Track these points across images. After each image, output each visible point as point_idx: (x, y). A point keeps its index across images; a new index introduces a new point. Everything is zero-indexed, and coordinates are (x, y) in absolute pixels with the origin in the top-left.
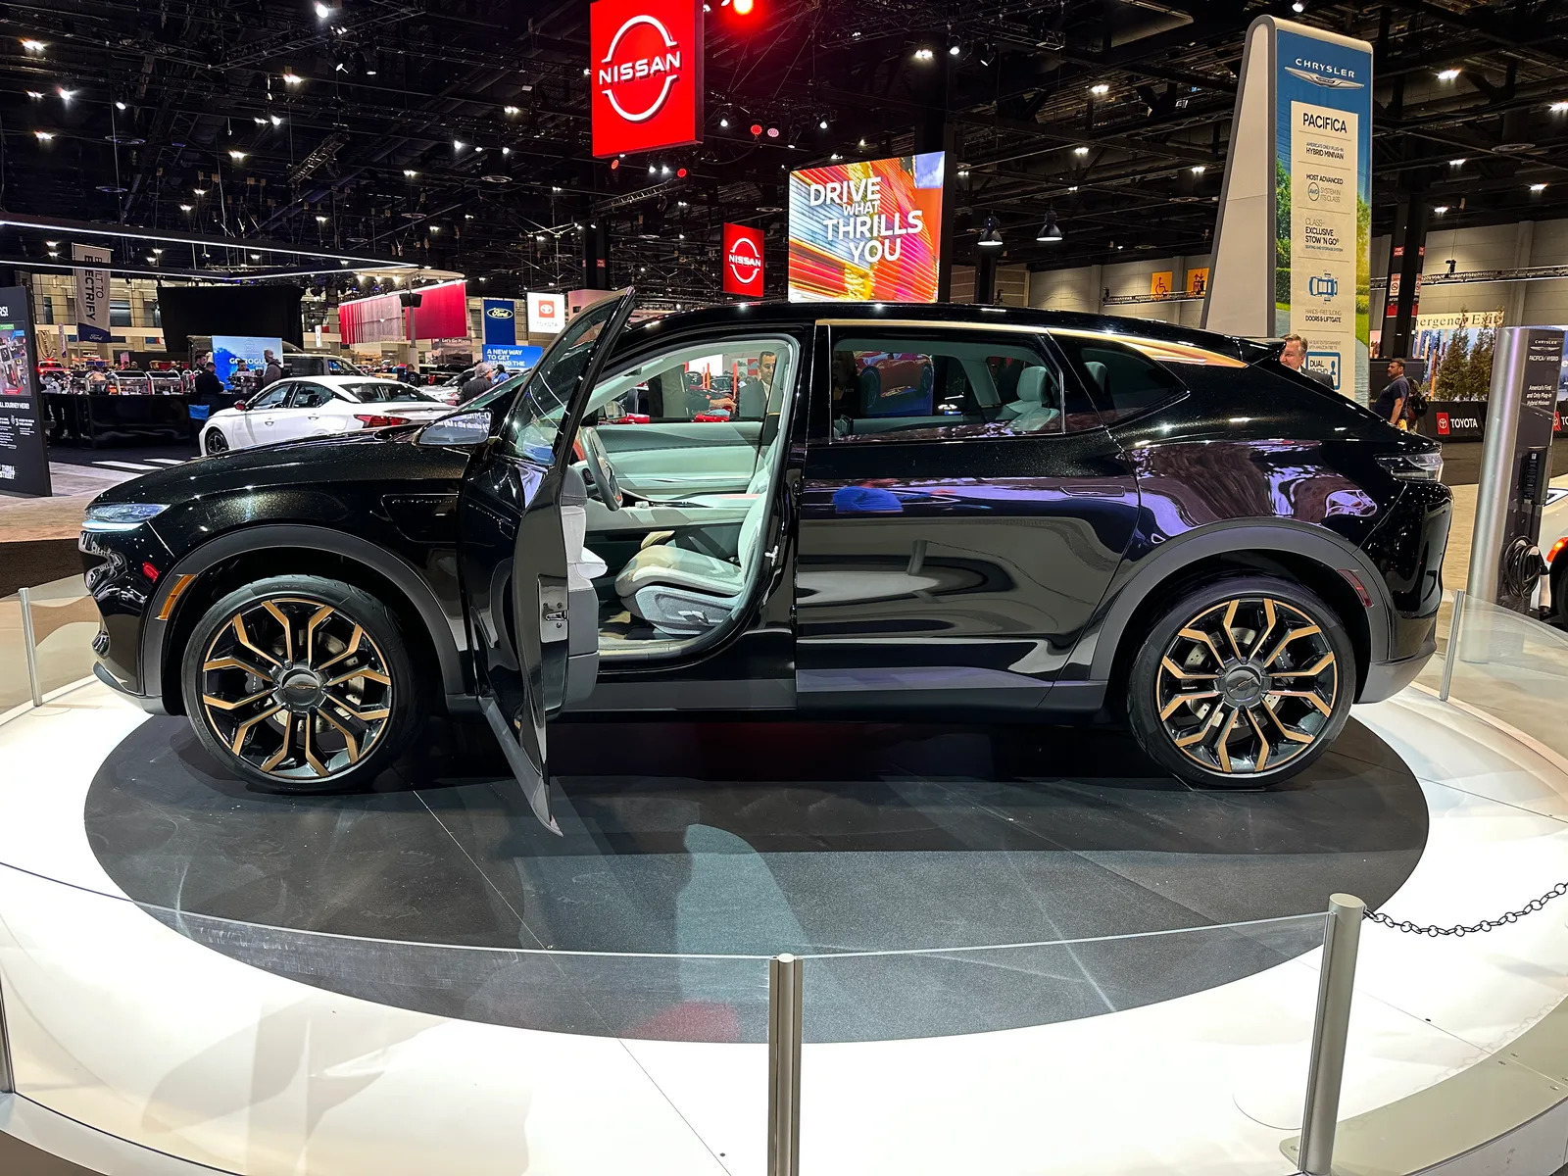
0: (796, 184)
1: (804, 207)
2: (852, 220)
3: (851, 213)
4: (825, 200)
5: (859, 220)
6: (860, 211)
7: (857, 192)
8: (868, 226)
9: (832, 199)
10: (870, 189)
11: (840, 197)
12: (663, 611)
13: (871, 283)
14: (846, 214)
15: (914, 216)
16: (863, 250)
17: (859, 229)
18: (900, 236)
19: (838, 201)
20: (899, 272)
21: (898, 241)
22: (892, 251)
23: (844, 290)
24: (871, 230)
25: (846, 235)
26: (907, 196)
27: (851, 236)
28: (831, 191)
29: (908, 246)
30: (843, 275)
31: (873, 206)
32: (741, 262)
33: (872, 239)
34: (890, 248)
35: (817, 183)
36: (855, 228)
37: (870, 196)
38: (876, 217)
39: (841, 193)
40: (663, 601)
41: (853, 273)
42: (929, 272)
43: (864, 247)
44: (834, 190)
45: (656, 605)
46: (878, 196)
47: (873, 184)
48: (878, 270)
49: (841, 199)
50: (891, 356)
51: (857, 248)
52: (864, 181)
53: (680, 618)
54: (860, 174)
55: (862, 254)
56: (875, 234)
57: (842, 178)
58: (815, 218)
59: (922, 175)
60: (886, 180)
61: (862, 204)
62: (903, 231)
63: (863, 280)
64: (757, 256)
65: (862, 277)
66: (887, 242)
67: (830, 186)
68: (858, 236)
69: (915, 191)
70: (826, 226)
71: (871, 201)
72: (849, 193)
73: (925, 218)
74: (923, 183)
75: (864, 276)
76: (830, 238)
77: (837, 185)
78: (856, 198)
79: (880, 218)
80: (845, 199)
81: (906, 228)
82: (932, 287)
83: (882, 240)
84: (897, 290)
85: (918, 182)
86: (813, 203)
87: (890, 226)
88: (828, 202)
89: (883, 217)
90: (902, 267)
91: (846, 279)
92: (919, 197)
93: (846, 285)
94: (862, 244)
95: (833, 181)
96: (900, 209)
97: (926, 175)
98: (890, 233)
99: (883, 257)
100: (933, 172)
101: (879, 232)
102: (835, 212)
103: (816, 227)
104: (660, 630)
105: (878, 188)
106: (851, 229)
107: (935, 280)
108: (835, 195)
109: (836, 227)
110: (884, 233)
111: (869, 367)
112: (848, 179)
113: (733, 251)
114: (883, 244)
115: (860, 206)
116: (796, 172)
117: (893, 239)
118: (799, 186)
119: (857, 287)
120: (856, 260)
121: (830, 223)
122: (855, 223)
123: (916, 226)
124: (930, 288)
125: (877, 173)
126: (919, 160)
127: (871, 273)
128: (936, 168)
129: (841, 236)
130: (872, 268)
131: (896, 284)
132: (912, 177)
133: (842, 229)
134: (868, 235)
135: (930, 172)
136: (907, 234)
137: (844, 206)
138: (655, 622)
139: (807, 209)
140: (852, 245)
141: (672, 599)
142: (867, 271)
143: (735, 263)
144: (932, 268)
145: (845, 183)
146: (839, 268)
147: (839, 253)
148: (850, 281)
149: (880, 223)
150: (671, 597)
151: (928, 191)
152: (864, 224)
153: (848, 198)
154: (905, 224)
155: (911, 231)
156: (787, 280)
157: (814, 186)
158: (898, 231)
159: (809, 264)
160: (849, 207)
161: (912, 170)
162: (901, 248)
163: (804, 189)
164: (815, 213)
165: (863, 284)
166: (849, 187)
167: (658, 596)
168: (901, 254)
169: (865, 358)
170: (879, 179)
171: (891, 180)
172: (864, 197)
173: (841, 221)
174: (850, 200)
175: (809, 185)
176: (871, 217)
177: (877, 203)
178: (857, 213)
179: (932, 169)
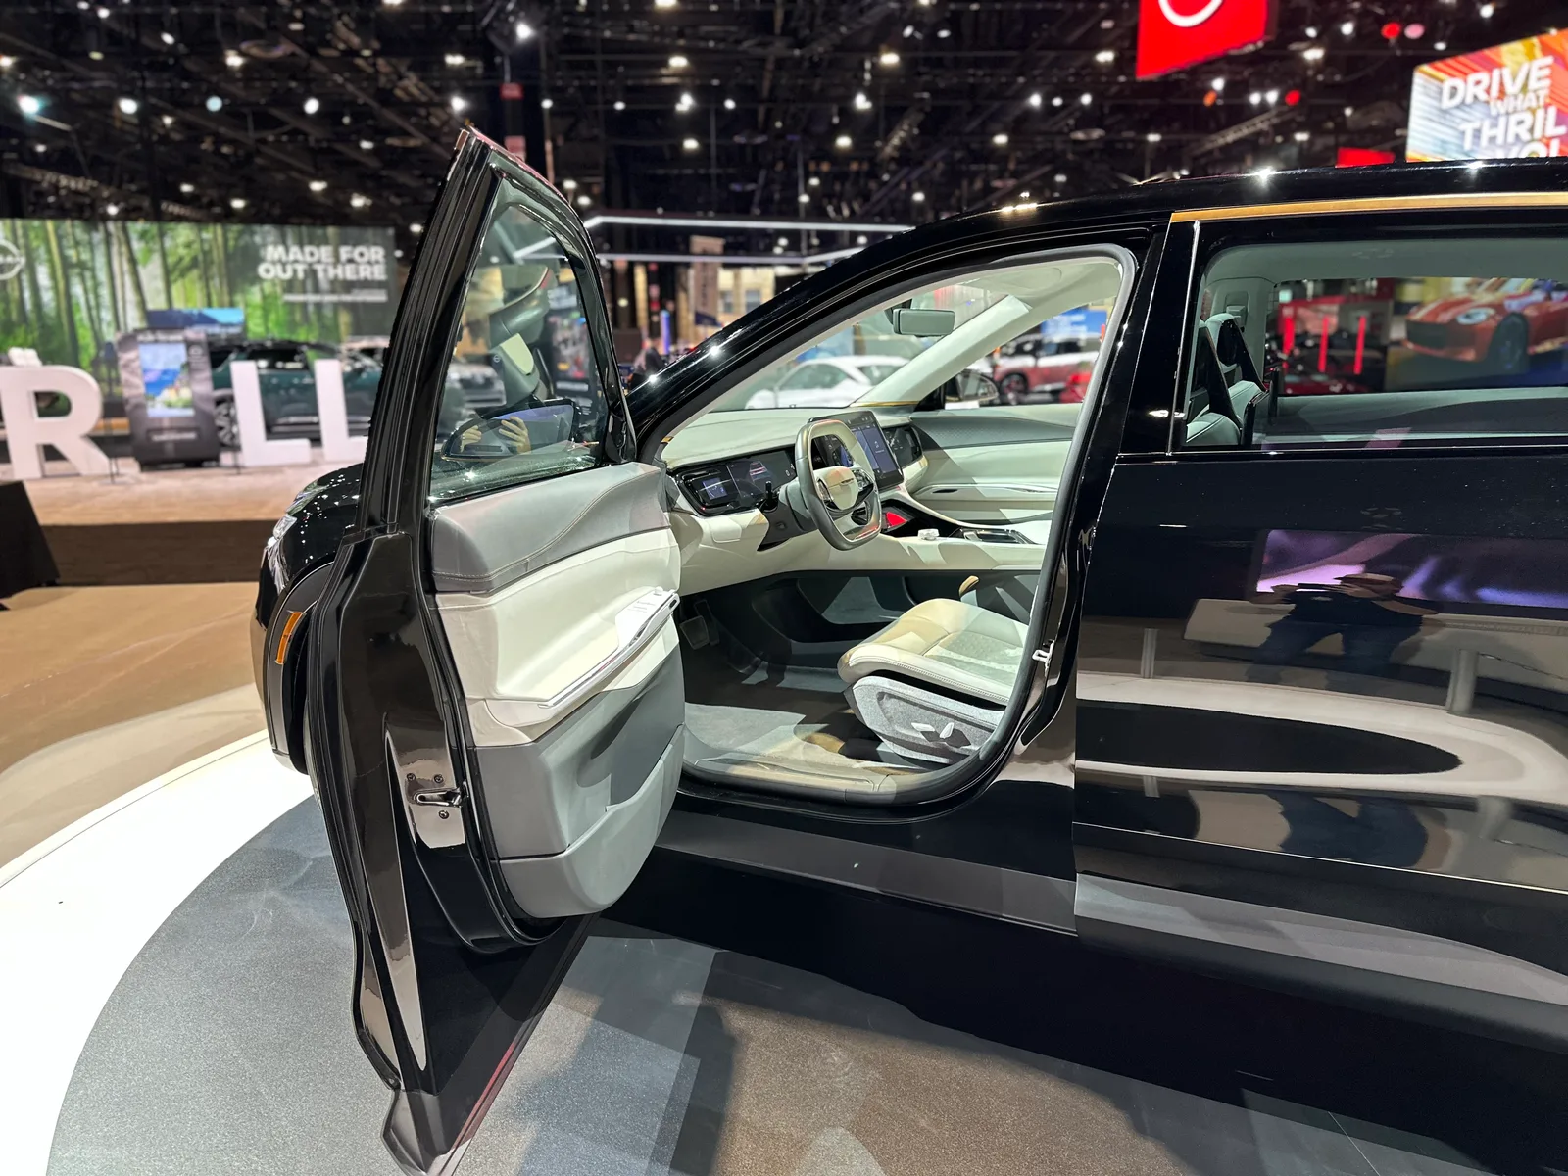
0: (1423, 83)
1: (1433, 110)
2: (1503, 120)
3: (1503, 111)
4: (1464, 98)
5: (1514, 118)
6: (1515, 107)
7: (1514, 81)
8: (1528, 124)
9: (1475, 96)
10: (1535, 74)
11: (1488, 91)
12: (890, 720)
14: (1494, 112)
17: (1513, 130)
19: (1483, 97)
24: (1531, 130)
25: (1492, 141)
27: (1500, 141)
28: (1473, 85)
31: (1537, 98)
33: (1532, 140)
34: (1560, 150)
35: (1454, 77)
36: (1506, 130)
37: (1533, 84)
38: (1540, 113)
39: (1490, 86)
40: (889, 703)
44: (1478, 83)
45: (879, 710)
46: (1547, 83)
47: (1540, 68)
49: (1489, 94)
50: (1549, 298)
52: (1526, 65)
53: (916, 735)
54: (1521, 57)
56: (1538, 134)
57: (1491, 65)
58: (1448, 123)
60: (1559, 59)
66: (1555, 143)
67: (1472, 78)
70: (1464, 133)
71: (1535, 91)
72: (1502, 85)
76: (1467, 148)
77: (1483, 76)
78: (1510, 89)
79: (1546, 112)
80: (1494, 94)
83: (1547, 141)
86: (1447, 103)
87: (1561, 121)
88: (1469, 100)
89: (1552, 110)
94: (1515, 150)
95: (1477, 72)
101: (1544, 130)
102: (1478, 112)
103: (1448, 135)
104: (887, 746)
106: (1499, 132)
108: (1479, 90)
109: (1477, 133)
110: (1551, 131)
111: (1514, 314)
112: (1502, 67)
114: (1548, 146)
115: (1516, 100)
116: (1426, 68)
117: (1565, 138)
118: (1428, 85)
121: (1469, 128)
125: (1547, 50)
133: (1486, 133)
138: (880, 734)
139: (1437, 112)
141: (902, 703)
145: (1496, 72)
149: (1545, 118)
150: (899, 698)
152: (1520, 122)
153: (1499, 92)
157: (1450, 82)
160: (1499, 103)
163: (1433, 89)
164: (1448, 117)
166: (1501, 76)
167: (881, 695)
169: (1508, 302)
170: (1549, 60)
171: (1567, 59)
172: (1524, 88)
173: (1487, 123)
174: (1502, 93)
175: (1441, 81)
176: (1533, 111)
177: (1543, 94)
178: (1511, 109)
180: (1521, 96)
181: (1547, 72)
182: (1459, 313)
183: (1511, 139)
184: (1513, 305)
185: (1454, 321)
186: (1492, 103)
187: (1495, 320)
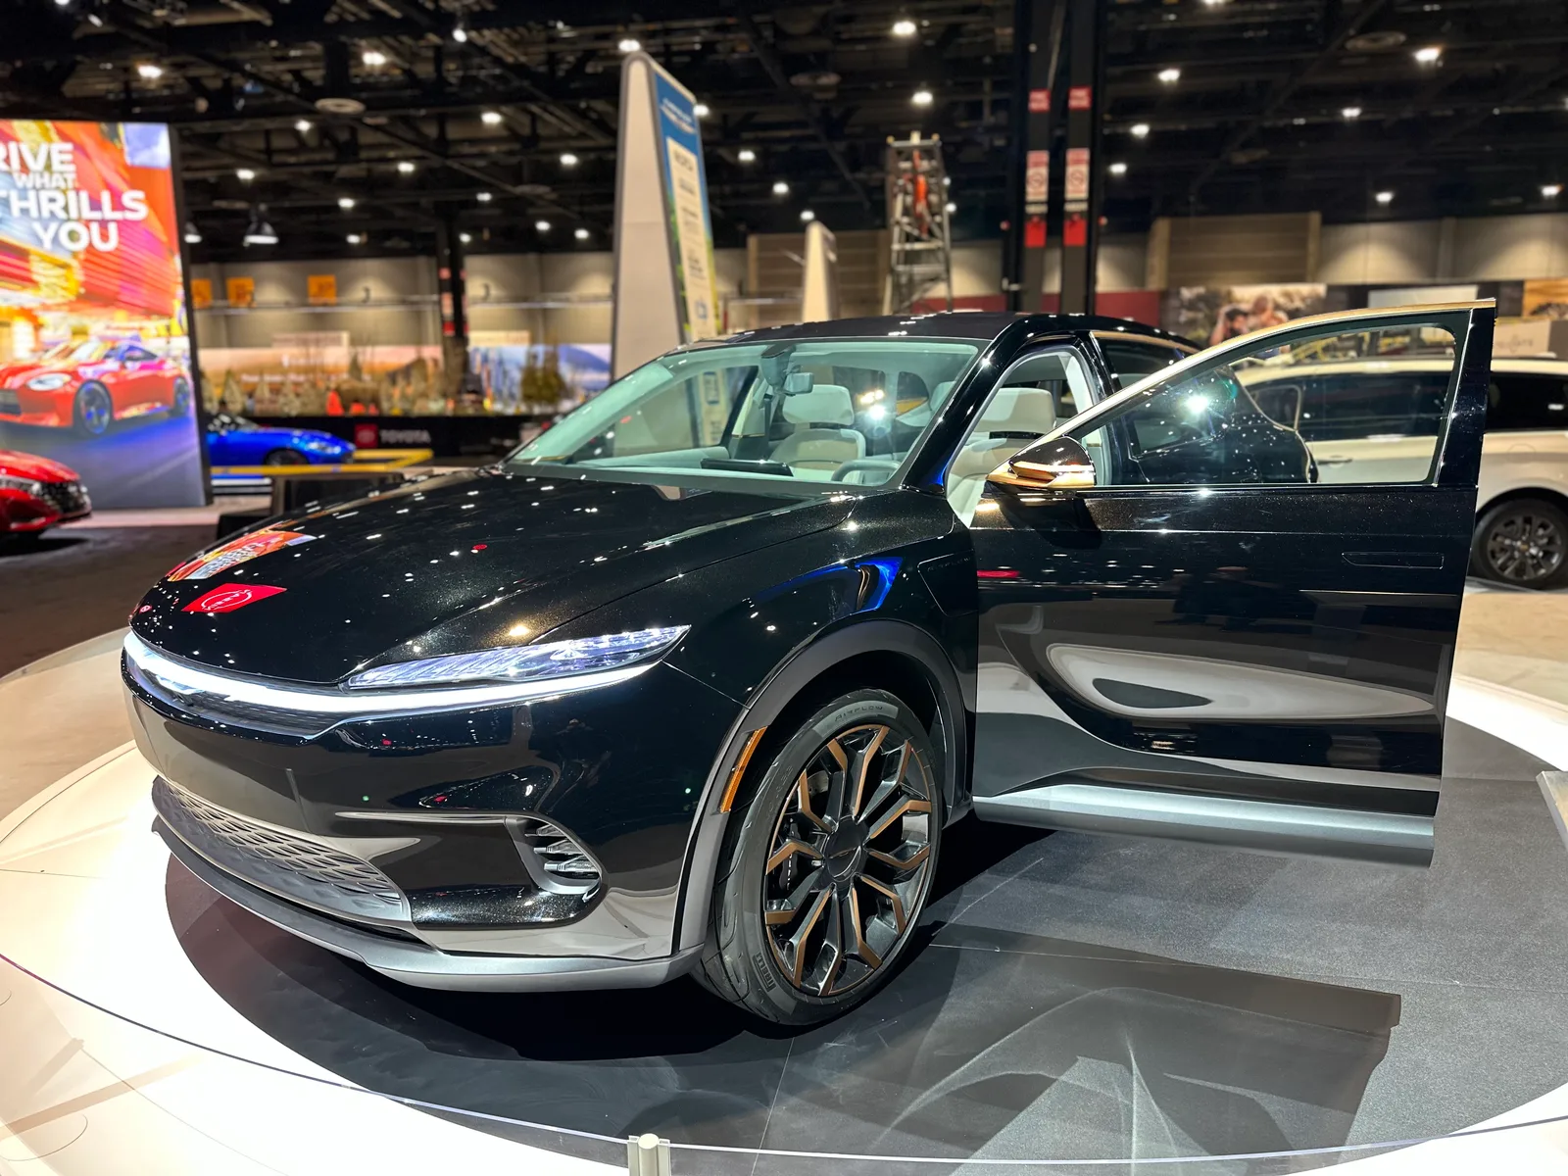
2: (32, 194)
3: (30, 185)
5: (44, 195)
6: (43, 184)
7: (35, 159)
8: (61, 202)
10: (56, 158)
11: (7, 163)
13: (78, 275)
14: (20, 185)
15: (130, 197)
16: (57, 234)
17: (46, 206)
18: (114, 220)
20: (120, 265)
21: (112, 226)
22: (105, 237)
23: (33, 283)
24: (66, 209)
25: (25, 212)
26: (120, 175)
27: (34, 213)
29: (128, 233)
30: (28, 263)
31: (65, 180)
33: (69, 220)
34: (100, 234)
36: (39, 204)
37: (56, 166)
38: (72, 195)
39: (8, 157)
41: (43, 261)
42: (168, 268)
43: (58, 229)
46: (72, 168)
47: (61, 152)
48: (87, 260)
49: (9, 166)
50: (123, 367)
51: (46, 231)
52: (44, 146)
54: (37, 137)
55: (55, 240)
56: (74, 214)
57: (7, 139)
59: (137, 150)
60: (79, 148)
62: (118, 215)
63: (63, 272)
65: (60, 267)
66: (94, 226)
69: (128, 167)
71: (62, 173)
72: (22, 159)
73: (150, 201)
74: (142, 159)
75: (64, 266)
78: (37, 165)
79: (78, 195)
80: (16, 166)
81: (122, 211)
83: (87, 223)
84: (118, 286)
85: (132, 155)
87: (96, 205)
89: (84, 194)
90: (119, 257)
91: (34, 268)
92: (139, 177)
93: (35, 276)
94: (53, 226)
96: (109, 187)
97: (143, 150)
98: (97, 215)
99: (91, 245)
100: (153, 148)
101: (80, 212)
106: (31, 204)
107: (176, 277)
109: (5, 202)
110: (87, 214)
111: (91, 381)
112: (17, 141)
114: (88, 227)
115: (43, 177)
117: (103, 223)
119: (54, 280)
120: (48, 244)
122: (38, 199)
123: (138, 211)
125: (65, 138)
126: (127, 130)
127: (75, 264)
128: (156, 143)
130: (75, 257)
131: (119, 278)
132: (122, 150)
134: (62, 215)
135: (149, 147)
136: (125, 219)
140: (37, 227)
142: (69, 261)
144: (170, 263)
145: (13, 145)
146: (22, 254)
147: (17, 236)
148: (41, 271)
149: (79, 201)
151: (147, 170)
152: (52, 200)
153: (20, 165)
154: (118, 205)
155: (129, 216)
158: (109, 215)
160: (24, 177)
161: (119, 141)
162: (118, 235)
165: (63, 276)
166: (19, 150)
168: (119, 242)
169: (81, 369)
170: (69, 146)
171: (89, 150)
172: (48, 167)
173: (13, 194)
174: (24, 168)
176: (64, 192)
177: (71, 177)
178: (38, 185)
179: (149, 143)
180: (46, 175)
181: (69, 157)
182: (31, 378)
183: (46, 214)
184: (89, 373)
185: (24, 387)
186: (16, 175)
187: (72, 386)
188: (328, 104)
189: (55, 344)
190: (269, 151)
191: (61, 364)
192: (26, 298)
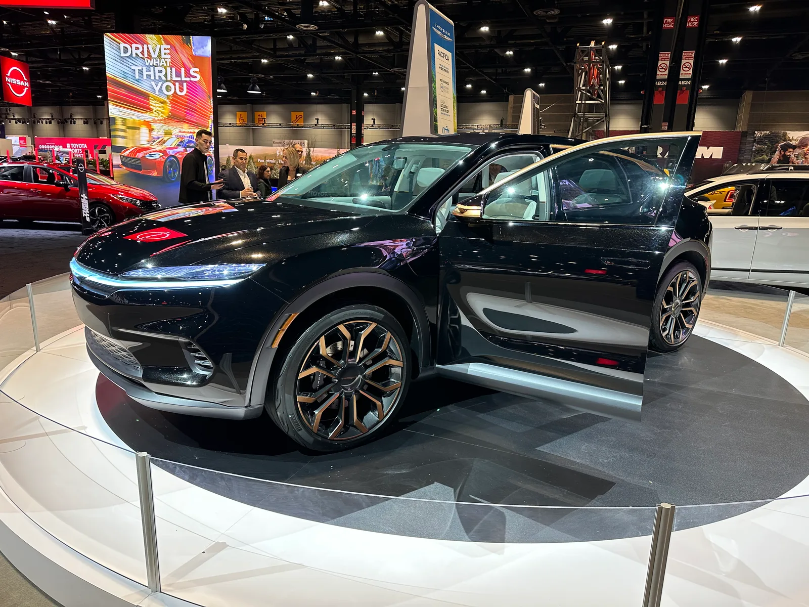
0: (109, 41)
1: (116, 56)
2: (152, 69)
3: (151, 64)
4: (132, 54)
5: (157, 69)
6: (157, 64)
7: (154, 52)
8: (164, 73)
9: (136, 54)
10: (163, 51)
11: (143, 53)
13: (169, 107)
14: (147, 64)
15: (194, 71)
16: (161, 87)
17: (157, 74)
18: (186, 81)
19: (141, 55)
20: (187, 102)
21: (185, 84)
22: (181, 90)
23: (150, 110)
24: (166, 76)
25: (149, 77)
26: (189, 60)
27: (152, 78)
28: (135, 49)
29: (191, 88)
30: (149, 100)
31: (166, 62)
32: (15, 83)
33: (167, 81)
34: (180, 88)
35: (125, 43)
36: (155, 73)
37: (163, 56)
38: (168, 69)
39: (143, 51)
41: (155, 100)
42: (208, 105)
43: (162, 85)
44: (137, 48)
46: (169, 56)
47: (165, 49)
48: (173, 100)
49: (143, 55)
51: (157, 86)
52: (158, 47)
54: (155, 42)
55: (161, 90)
56: (169, 78)
57: (143, 43)
58: (125, 64)
59: (198, 48)
60: (173, 47)
61: (158, 60)
62: (188, 79)
63: (163, 105)
64: (25, 79)
65: (162, 103)
66: (177, 84)
67: (134, 46)
68: (157, 78)
69: (194, 57)
70: (134, 70)
71: (164, 59)
72: (148, 52)
73: (202, 73)
74: (199, 53)
75: (164, 102)
76: (137, 77)
77: (140, 46)
78: (155, 55)
79: (171, 69)
80: (146, 55)
81: (189, 77)
82: (209, 113)
83: (174, 82)
84: (186, 112)
85: (195, 52)
86: (123, 55)
87: (178, 74)
88: (134, 55)
89: (174, 69)
90: (187, 99)
91: (151, 103)
92: (197, 61)
93: (151, 107)
94: (160, 84)
95: (136, 43)
96: (184, 66)
97: (200, 48)
98: (179, 79)
99: (175, 92)
100: (204, 47)
101: (171, 77)
102: (139, 62)
103: (127, 70)
105: (168, 51)
106: (152, 73)
107: (210, 109)
108: (139, 52)
109: (141, 72)
110: (174, 78)
111: (172, 156)
112: (147, 44)
113: (9, 75)
114: (175, 85)
115: (157, 61)
116: (109, 34)
117: (181, 82)
118: (112, 43)
119: (158, 109)
120: (157, 93)
121: (136, 68)
122: (154, 71)
123: (196, 77)
124: (208, 113)
125: (167, 43)
126: (194, 39)
127: (168, 101)
128: (206, 46)
129: (145, 77)
130: (168, 98)
131: (186, 109)
132: (191, 48)
133: (145, 73)
134: (164, 78)
135: (202, 47)
136: (190, 81)
137: (146, 59)
139: (119, 58)
140: (153, 83)
142: (166, 100)
143: (10, 83)
144: (208, 102)
145: (145, 46)
146: (146, 96)
147: (144, 87)
148: (154, 104)
149: (172, 72)
151: (202, 58)
152: (160, 71)
153: (148, 55)
154: (188, 74)
155: (192, 79)
156: (108, 100)
157: (122, 45)
158: (184, 79)
159: (123, 91)
160: (149, 61)
161: (190, 44)
162: (187, 88)
163: (115, 45)
164: (125, 61)
165: (163, 107)
166: (148, 48)
168: (187, 92)
169: (168, 150)
170: (169, 47)
171: (177, 48)
172: (160, 56)
173: (144, 68)
174: (150, 57)
175: (119, 44)
176: (165, 68)
177: (169, 61)
178: (155, 65)
179: (203, 46)
182: (147, 154)
184: (171, 152)
185: (144, 157)
187: (164, 158)
188: (302, 26)
189: (158, 138)
190: (275, 49)
191: (159, 148)
192: (147, 116)
